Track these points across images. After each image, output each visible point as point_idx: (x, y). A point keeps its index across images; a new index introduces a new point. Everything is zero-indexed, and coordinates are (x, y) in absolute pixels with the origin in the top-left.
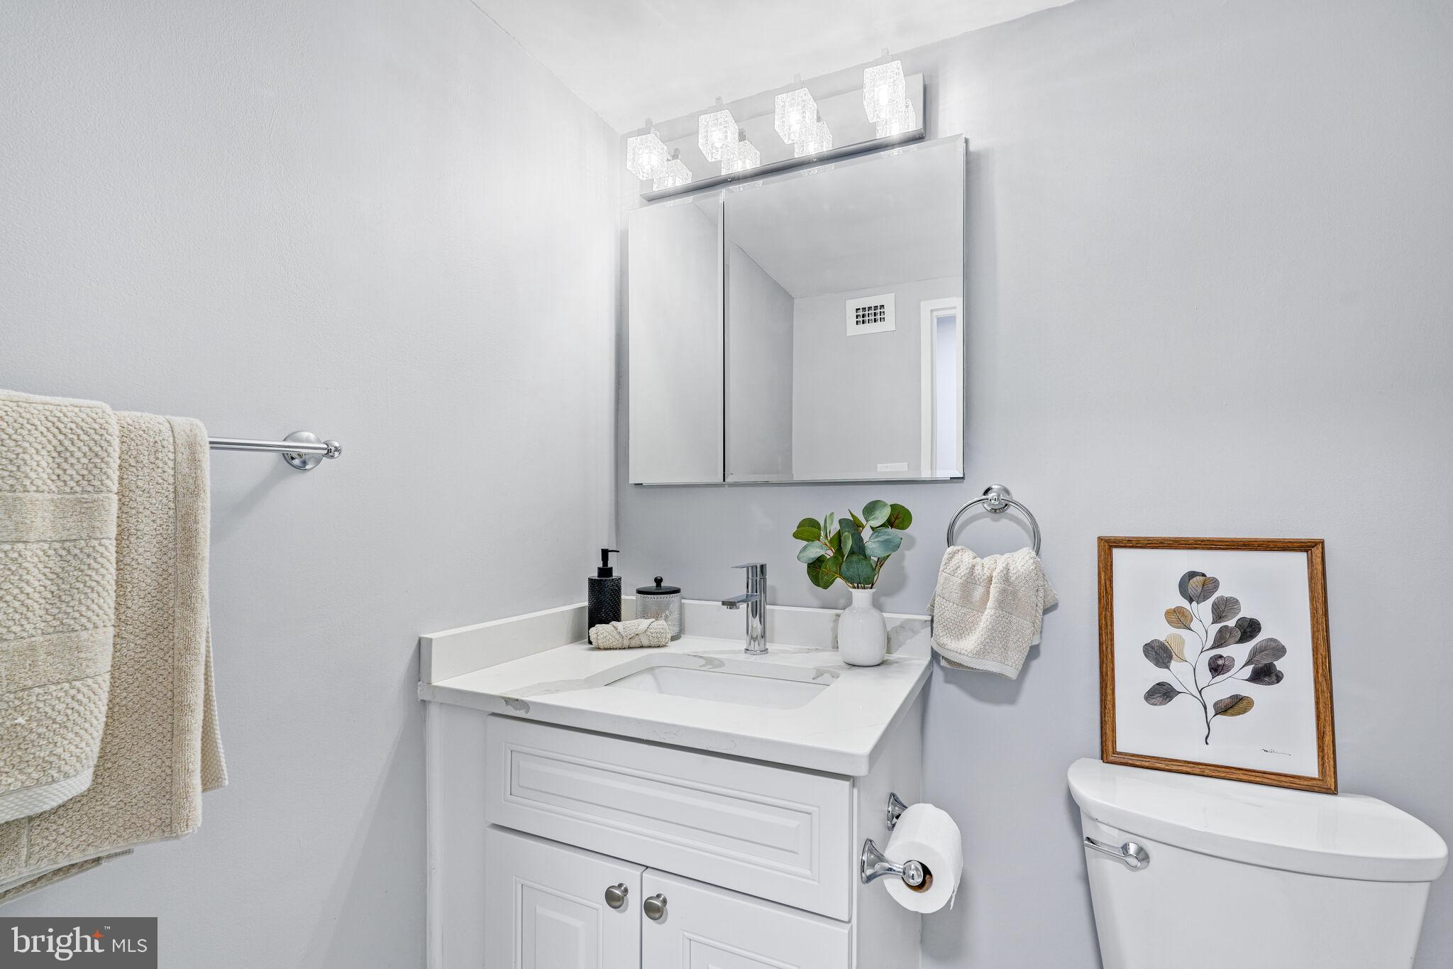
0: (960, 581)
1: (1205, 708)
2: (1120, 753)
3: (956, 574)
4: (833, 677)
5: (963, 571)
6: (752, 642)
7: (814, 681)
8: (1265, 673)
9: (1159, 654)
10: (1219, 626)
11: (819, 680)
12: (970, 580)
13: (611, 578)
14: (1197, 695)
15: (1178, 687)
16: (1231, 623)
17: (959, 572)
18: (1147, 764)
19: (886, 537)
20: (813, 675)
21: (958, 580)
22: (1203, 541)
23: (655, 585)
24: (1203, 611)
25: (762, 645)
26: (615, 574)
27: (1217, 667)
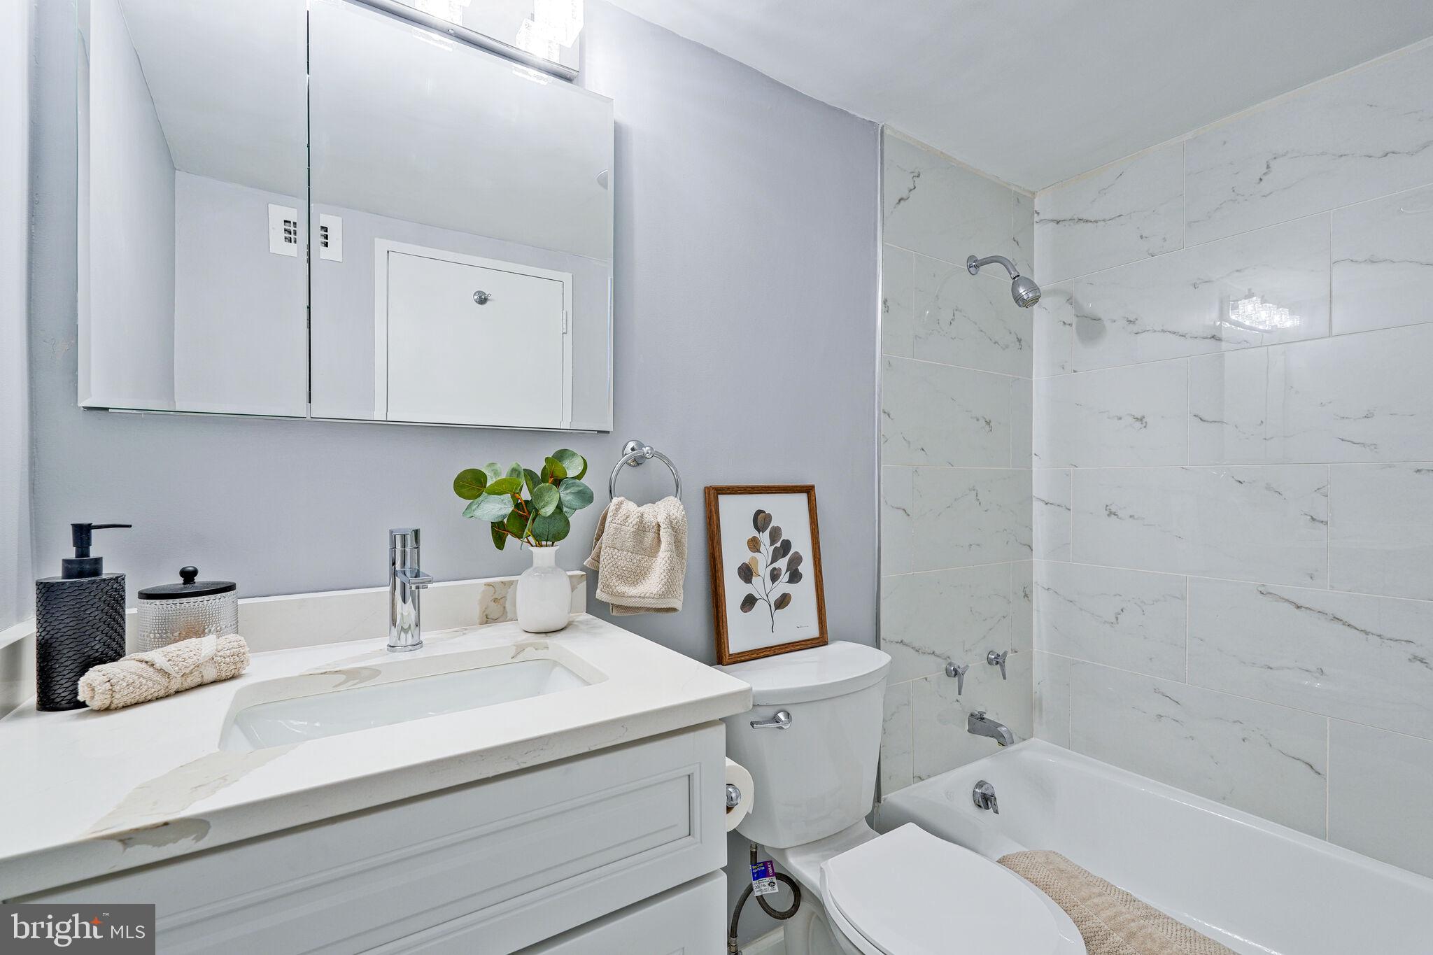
0: (632, 530)
1: (770, 606)
2: (732, 655)
3: (627, 524)
4: (536, 649)
5: (633, 520)
6: (403, 634)
7: (514, 660)
8: (795, 577)
9: (746, 573)
10: (773, 547)
11: (520, 657)
12: (641, 528)
13: (99, 578)
14: (766, 599)
15: (757, 596)
16: (778, 545)
17: (630, 521)
18: (747, 657)
19: (577, 489)
20: (512, 653)
21: (629, 529)
22: (765, 487)
23: (181, 580)
24: (765, 537)
25: (416, 637)
26: (108, 570)
27: (775, 576)
